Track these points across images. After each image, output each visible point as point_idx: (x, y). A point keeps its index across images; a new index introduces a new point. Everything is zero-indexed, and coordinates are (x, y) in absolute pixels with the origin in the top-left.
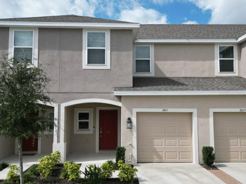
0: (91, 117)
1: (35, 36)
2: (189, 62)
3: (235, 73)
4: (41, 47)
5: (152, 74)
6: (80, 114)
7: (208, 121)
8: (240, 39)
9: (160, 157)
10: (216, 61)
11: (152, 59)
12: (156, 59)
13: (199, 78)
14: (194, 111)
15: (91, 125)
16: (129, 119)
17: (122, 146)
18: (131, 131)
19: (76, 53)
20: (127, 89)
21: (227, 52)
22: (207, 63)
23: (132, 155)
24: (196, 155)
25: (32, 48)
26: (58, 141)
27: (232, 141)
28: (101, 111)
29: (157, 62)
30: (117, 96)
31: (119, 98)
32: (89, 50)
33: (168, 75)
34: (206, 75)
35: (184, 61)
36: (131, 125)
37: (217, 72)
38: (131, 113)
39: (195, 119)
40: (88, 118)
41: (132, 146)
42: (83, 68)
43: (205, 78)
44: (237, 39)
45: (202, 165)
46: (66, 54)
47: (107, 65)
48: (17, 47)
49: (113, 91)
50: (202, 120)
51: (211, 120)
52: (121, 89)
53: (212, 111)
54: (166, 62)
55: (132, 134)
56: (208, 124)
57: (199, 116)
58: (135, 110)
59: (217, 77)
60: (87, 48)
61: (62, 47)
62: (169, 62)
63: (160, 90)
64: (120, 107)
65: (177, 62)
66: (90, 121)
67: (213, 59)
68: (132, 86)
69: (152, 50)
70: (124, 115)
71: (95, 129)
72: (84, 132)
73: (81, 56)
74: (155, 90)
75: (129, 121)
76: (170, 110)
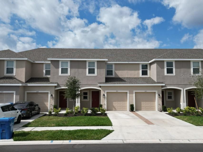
0: (88, 94)
1: (69, 64)
2: (129, 71)
3: (148, 76)
4: (71, 68)
5: (113, 76)
6: (84, 93)
7: (133, 95)
8: (150, 62)
9: (115, 109)
10: (140, 71)
11: (113, 70)
12: (116, 70)
13: (133, 78)
14: (128, 92)
15: (88, 97)
16: (104, 94)
17: (101, 104)
18: (105, 99)
19: (84, 70)
20: (103, 83)
21: (145, 67)
22: (136, 72)
23: (105, 108)
24: (128, 108)
25: (68, 68)
26: (78, 103)
27: (142, 103)
28: (92, 92)
29: (116, 71)
30: (99, 86)
31: (100, 87)
32: (89, 69)
33: (120, 77)
34: (136, 77)
35: (127, 71)
36: (105, 97)
37: (141, 75)
38: (105, 92)
39: (128, 94)
40: (87, 95)
41: (105, 105)
42: (87, 75)
43: (135, 78)
44: (149, 62)
45: (130, 111)
46: (80, 70)
47: (96, 74)
48: (62, 68)
49: (98, 84)
50: (131, 95)
51: (134, 95)
52: (101, 83)
53: (134, 91)
54: (119, 71)
55: (105, 100)
56: (133, 96)
57: (130, 93)
58: (106, 91)
59: (141, 78)
60: (88, 68)
61: (79, 68)
62: (120, 71)
63: (115, 84)
64: (100, 90)
65: (124, 71)
66: (88, 96)
67: (139, 70)
68: (105, 82)
69: (114, 66)
70: (102, 93)
71: (90, 99)
72: (85, 100)
73: (86, 71)
74: (113, 84)
75: (104, 95)
76: (119, 91)
